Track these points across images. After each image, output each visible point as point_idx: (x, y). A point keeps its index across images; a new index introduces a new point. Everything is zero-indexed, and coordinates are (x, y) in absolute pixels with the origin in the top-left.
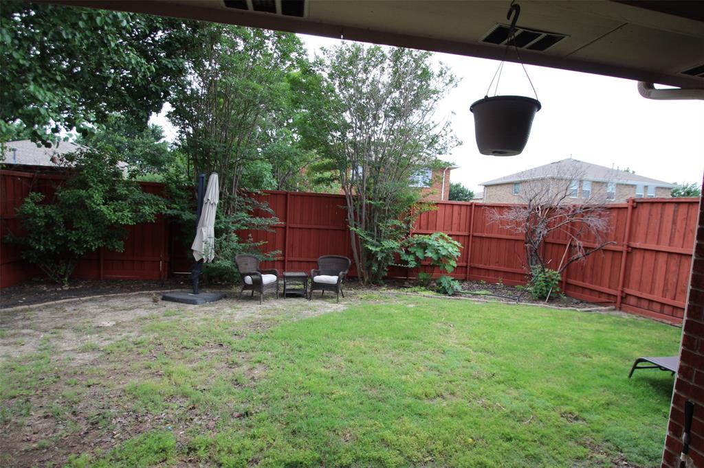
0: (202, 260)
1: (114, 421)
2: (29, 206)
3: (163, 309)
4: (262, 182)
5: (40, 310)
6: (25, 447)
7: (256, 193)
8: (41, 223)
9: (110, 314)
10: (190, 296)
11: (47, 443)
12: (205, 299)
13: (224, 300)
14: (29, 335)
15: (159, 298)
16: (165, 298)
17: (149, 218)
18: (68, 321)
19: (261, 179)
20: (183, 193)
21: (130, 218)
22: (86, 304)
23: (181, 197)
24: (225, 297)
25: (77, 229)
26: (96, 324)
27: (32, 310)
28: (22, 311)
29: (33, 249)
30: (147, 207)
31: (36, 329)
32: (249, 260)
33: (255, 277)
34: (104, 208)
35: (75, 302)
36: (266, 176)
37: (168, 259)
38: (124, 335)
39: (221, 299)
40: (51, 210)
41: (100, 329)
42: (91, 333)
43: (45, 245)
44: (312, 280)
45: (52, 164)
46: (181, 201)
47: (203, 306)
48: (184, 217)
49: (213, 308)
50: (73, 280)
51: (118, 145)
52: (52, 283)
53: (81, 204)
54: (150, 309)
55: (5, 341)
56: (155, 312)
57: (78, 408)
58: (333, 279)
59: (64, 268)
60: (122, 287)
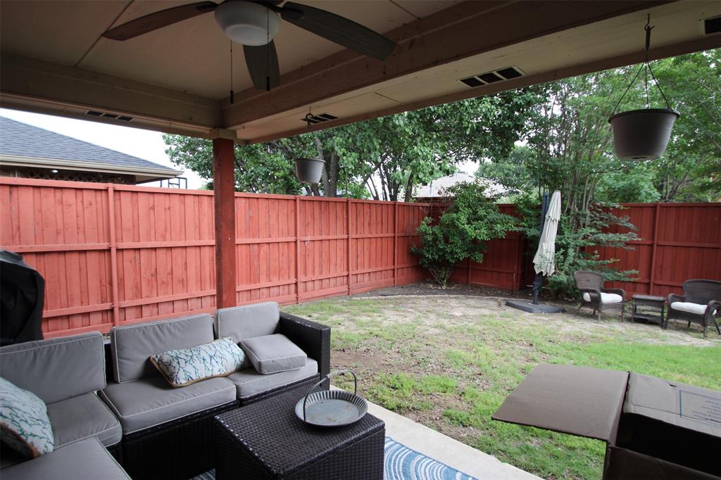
0: (542, 273)
1: (429, 365)
2: (424, 227)
3: (502, 312)
4: (639, 194)
5: (423, 300)
6: (383, 362)
7: (614, 207)
8: (430, 238)
9: (463, 309)
10: (529, 304)
11: (392, 364)
12: (541, 309)
13: (561, 314)
14: (411, 312)
15: (503, 303)
16: (508, 304)
17: (500, 235)
18: (436, 308)
19: (636, 191)
20: (530, 212)
21: (486, 235)
22: (451, 300)
23: (529, 215)
24: (564, 311)
25: (450, 244)
26: (451, 314)
27: (419, 298)
28: (413, 298)
29: (425, 257)
30: (499, 226)
31: (416, 310)
32: (591, 277)
33: (593, 294)
34: (467, 227)
35: (445, 297)
36: (643, 187)
37: (520, 273)
38: (465, 323)
39: (558, 312)
40: (436, 229)
41: (452, 317)
42: (445, 318)
43: (432, 254)
44: (669, 306)
45: (438, 196)
46: (529, 219)
47: (538, 315)
48: (528, 233)
49: (546, 319)
50: (450, 283)
51: (506, 172)
52: (437, 284)
53: (453, 224)
54: (493, 310)
55: (399, 314)
56: (495, 313)
57: (415, 353)
58: (700, 308)
59: (444, 273)
60: (481, 292)
